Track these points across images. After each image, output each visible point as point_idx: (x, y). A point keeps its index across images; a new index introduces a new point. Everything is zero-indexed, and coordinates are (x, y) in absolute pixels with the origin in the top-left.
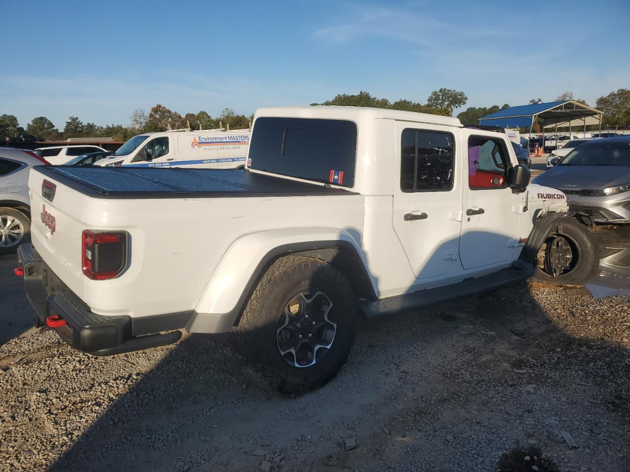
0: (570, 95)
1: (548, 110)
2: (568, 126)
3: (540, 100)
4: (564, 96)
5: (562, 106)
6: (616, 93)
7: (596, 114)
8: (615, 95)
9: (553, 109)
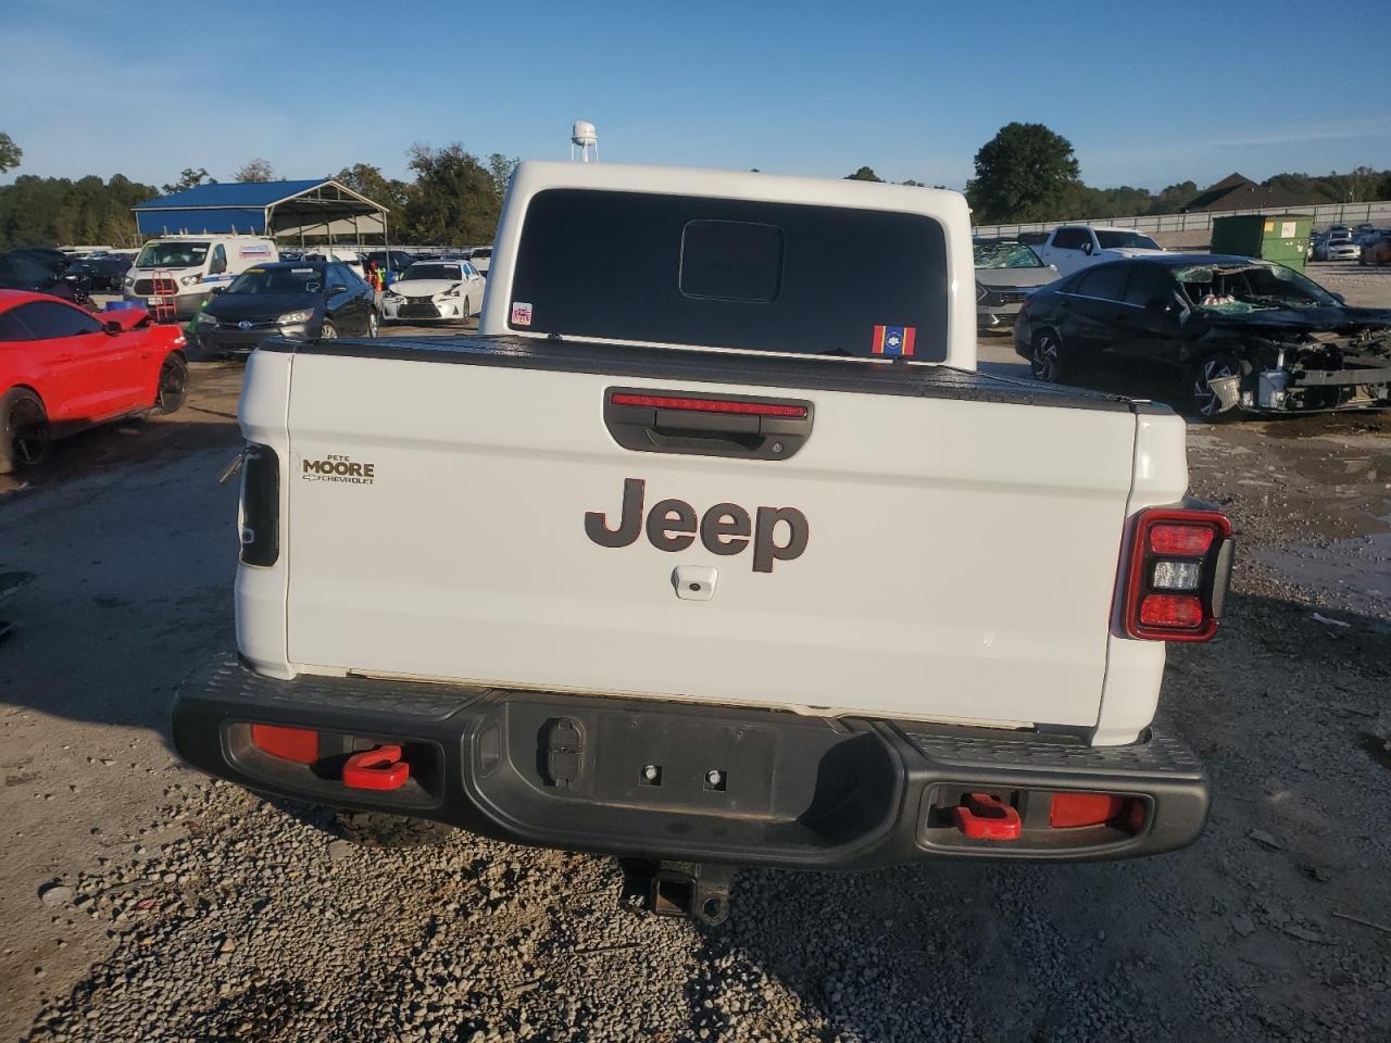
0: (264, 166)
1: (292, 197)
2: (326, 233)
3: (205, 173)
4: (254, 168)
5: (316, 191)
6: (351, 171)
7: (376, 211)
8: (350, 174)
9: (306, 196)
